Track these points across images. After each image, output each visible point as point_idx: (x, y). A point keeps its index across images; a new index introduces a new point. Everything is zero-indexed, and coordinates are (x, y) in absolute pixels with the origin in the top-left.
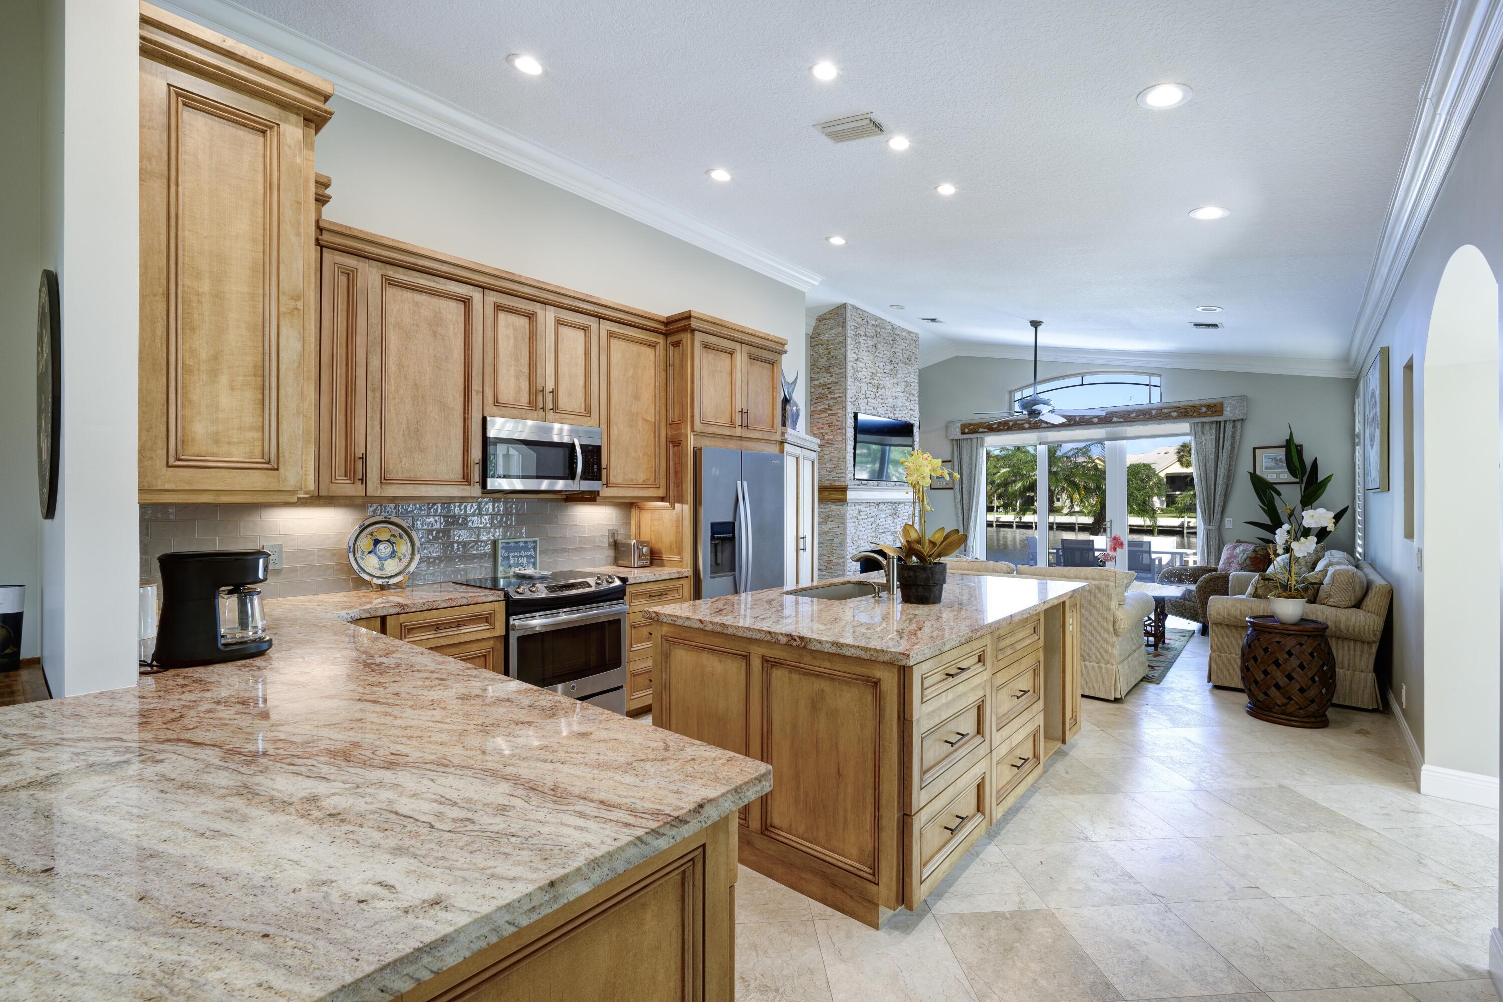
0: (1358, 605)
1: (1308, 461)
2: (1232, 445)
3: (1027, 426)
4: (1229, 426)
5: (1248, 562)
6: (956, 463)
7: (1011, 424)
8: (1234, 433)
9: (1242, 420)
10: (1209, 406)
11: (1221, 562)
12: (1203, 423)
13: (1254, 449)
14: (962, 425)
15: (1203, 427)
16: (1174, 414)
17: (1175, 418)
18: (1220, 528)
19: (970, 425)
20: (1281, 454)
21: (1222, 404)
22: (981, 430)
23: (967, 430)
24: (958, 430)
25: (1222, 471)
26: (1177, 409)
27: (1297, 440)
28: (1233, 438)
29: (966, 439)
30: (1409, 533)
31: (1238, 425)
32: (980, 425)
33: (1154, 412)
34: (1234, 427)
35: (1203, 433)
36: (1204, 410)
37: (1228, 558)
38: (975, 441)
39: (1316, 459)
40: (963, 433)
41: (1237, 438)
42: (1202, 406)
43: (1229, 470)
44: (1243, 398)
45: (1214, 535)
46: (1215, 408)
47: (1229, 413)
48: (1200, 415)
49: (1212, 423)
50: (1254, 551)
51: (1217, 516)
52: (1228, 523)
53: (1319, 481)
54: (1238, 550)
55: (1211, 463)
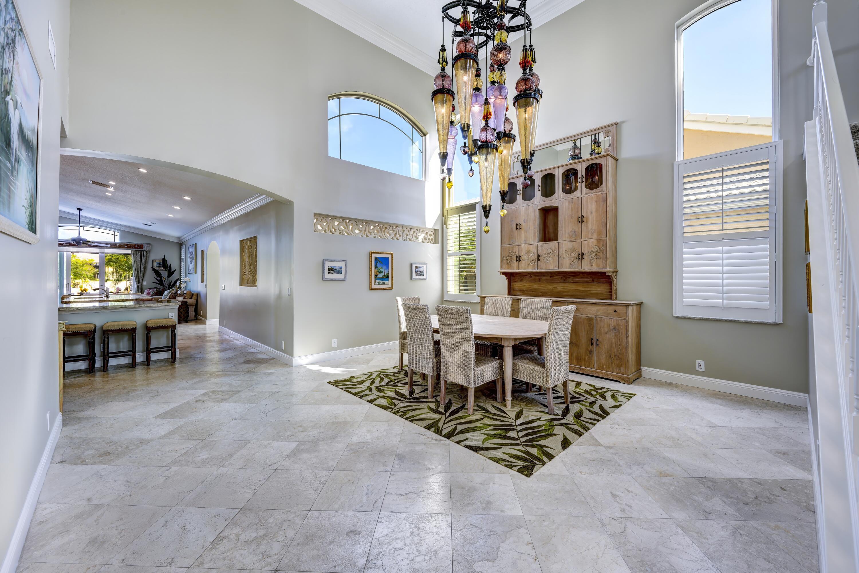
0: (191, 298)
1: (169, 265)
2: (146, 258)
4: (145, 252)
8: (147, 255)
9: (149, 251)
10: (138, 246)
12: (136, 251)
13: (153, 260)
16: (126, 246)
17: (126, 248)
18: (142, 285)
20: (161, 262)
21: (143, 245)
25: (143, 266)
26: (127, 245)
27: (166, 259)
30: (203, 281)
33: (118, 245)
34: (147, 253)
35: (136, 254)
36: (137, 246)
37: (147, 293)
39: (171, 264)
41: (148, 256)
42: (136, 245)
43: (145, 266)
44: (149, 244)
45: (140, 288)
46: (141, 246)
47: (145, 248)
48: (135, 248)
49: (139, 251)
50: (156, 290)
51: (141, 281)
52: (144, 283)
53: (172, 270)
54: (151, 291)
55: (139, 264)
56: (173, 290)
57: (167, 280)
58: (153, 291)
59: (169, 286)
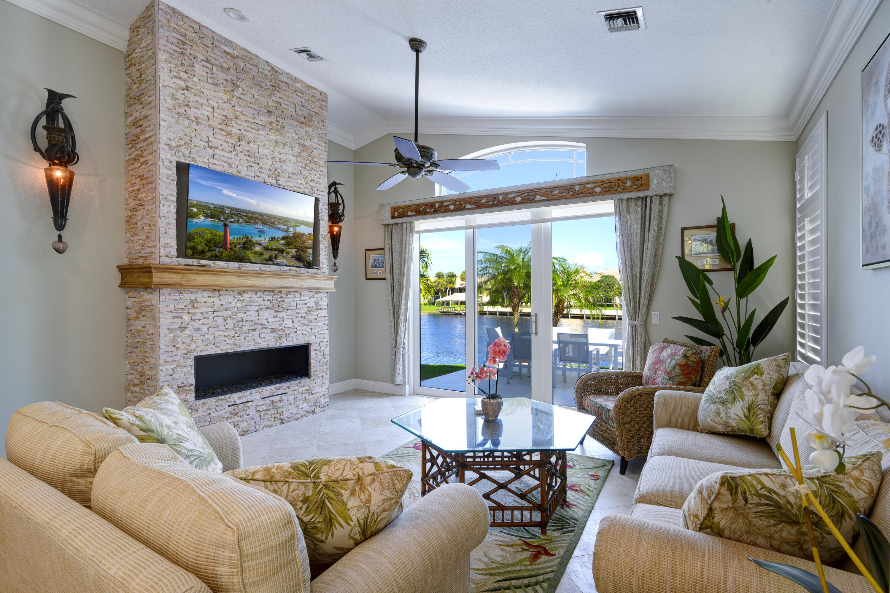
1: (742, 244)
2: (659, 225)
3: (452, 207)
4: (656, 202)
5: (677, 370)
6: (387, 250)
7: (437, 205)
8: (661, 211)
9: (670, 195)
10: (635, 179)
11: (646, 368)
12: (628, 199)
13: (683, 230)
14: (391, 208)
15: (628, 204)
16: (598, 190)
17: (599, 194)
18: (646, 324)
19: (399, 208)
20: (712, 235)
21: (648, 176)
22: (409, 213)
23: (396, 214)
24: (388, 214)
26: (601, 183)
27: (731, 218)
28: (660, 217)
29: (397, 224)
31: (666, 200)
32: (408, 208)
33: (577, 188)
34: (661, 204)
35: (628, 212)
36: (629, 183)
37: (654, 364)
38: (404, 225)
39: (750, 240)
40: (393, 217)
41: (665, 216)
42: (627, 179)
43: (656, 255)
44: (670, 169)
45: (640, 332)
46: (641, 181)
47: (655, 186)
48: (625, 190)
49: (637, 199)
50: (685, 356)
51: (643, 310)
52: (655, 317)
53: (756, 266)
54: (665, 354)
55: (637, 247)
56: (757, 371)
57: (733, 306)
58: (672, 355)
59: (743, 331)
